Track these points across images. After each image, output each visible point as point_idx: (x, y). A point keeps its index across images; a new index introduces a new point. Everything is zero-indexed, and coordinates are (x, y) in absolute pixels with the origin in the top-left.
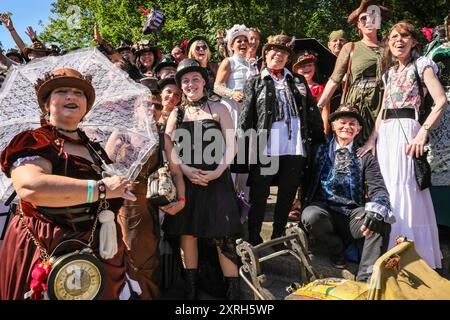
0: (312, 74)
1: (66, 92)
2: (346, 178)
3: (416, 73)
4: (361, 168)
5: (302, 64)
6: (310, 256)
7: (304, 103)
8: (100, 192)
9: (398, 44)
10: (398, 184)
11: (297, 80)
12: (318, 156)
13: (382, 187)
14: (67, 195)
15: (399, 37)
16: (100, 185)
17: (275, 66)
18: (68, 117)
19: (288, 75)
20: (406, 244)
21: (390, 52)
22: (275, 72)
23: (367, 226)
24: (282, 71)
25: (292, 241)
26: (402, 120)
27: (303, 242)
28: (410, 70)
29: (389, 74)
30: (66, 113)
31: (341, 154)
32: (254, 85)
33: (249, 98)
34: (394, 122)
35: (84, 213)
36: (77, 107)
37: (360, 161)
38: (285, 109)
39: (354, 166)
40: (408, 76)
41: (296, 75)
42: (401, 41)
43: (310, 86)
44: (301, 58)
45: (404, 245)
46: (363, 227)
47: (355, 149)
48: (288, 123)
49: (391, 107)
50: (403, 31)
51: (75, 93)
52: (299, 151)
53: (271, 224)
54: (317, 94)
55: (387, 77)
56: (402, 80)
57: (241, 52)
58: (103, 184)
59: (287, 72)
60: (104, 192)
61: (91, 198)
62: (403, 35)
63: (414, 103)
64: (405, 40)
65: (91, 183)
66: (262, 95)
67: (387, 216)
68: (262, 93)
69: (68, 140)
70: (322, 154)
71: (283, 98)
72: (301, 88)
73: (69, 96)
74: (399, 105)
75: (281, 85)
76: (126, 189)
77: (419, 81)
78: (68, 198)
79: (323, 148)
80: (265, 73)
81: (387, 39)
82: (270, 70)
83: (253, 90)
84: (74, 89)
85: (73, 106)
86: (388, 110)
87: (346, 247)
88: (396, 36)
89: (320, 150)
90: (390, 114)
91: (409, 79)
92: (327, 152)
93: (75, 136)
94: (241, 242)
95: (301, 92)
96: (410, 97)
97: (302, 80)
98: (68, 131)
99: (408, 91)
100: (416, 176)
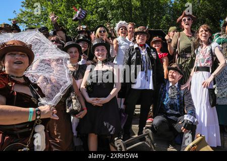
0: (160, 47)
1: (15, 54)
2: (175, 101)
3: (211, 50)
4: (182, 95)
5: (155, 42)
6: (155, 144)
7: (155, 62)
8: (37, 115)
9: (204, 35)
10: (201, 104)
11: (152, 50)
12: (161, 90)
13: (192, 105)
14: (16, 117)
15: (204, 32)
16: (37, 111)
17: (141, 43)
18: (17, 69)
19: (147, 48)
20: (201, 137)
21: (199, 39)
22: (141, 46)
23: (184, 127)
24: (145, 45)
25: (146, 137)
26: (203, 72)
27: (152, 137)
28: (208, 48)
29: (199, 50)
30: (15, 67)
31: (172, 88)
32: (130, 52)
33: (127, 58)
34: (200, 73)
35: (25, 127)
36: (22, 63)
37: (182, 92)
38: (145, 65)
39: (179, 94)
40: (207, 51)
41: (152, 48)
42: (205, 33)
43: (158, 54)
44: (155, 39)
45: (200, 138)
46: (182, 128)
47: (179, 86)
48: (146, 72)
49: (199, 65)
50: (205, 29)
51: (21, 55)
52: (151, 87)
53: (138, 126)
54: (162, 57)
55: (197, 51)
56: (204, 53)
57: (123, 35)
58: (39, 110)
59: (147, 46)
60: (40, 115)
61: (31, 118)
62: (206, 31)
63: (209, 64)
64: (207, 33)
65: (31, 109)
66: (134, 57)
67: (194, 121)
68: (134, 56)
69: (17, 83)
70: (163, 88)
71: (144, 59)
72: (154, 55)
73: (17, 57)
74: (203, 65)
75: (144, 53)
76: (53, 113)
77: (212, 54)
78: (15, 119)
79: (163, 86)
80: (136, 46)
81: (198, 32)
82: (138, 45)
83: (129, 54)
84: (20, 53)
85: (20, 63)
86: (198, 67)
87: (176, 136)
88: (202, 31)
89: (162, 87)
90: (198, 69)
91: (208, 53)
92: (166, 87)
93: (22, 80)
94: (118, 139)
95: (154, 56)
96: (208, 61)
97: (155, 50)
98: (17, 77)
99: (207, 58)
100: (210, 100)
